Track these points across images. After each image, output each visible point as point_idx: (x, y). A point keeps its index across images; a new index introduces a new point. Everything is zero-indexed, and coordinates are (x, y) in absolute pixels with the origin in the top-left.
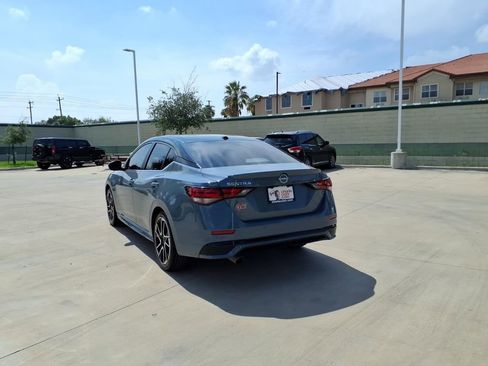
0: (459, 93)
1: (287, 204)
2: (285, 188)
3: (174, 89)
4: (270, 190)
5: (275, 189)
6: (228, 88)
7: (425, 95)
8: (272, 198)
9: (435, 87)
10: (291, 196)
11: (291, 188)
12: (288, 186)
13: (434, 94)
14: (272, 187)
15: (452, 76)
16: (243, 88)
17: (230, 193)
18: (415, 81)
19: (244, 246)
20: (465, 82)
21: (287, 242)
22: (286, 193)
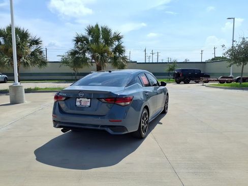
1: (85, 108)
2: (86, 100)
4: (78, 99)
5: (81, 99)
8: (78, 104)
10: (89, 104)
11: (89, 100)
12: (88, 98)
14: (79, 98)
21: (81, 128)
22: (86, 102)
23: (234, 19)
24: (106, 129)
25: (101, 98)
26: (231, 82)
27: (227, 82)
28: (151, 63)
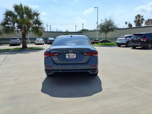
1: (73, 59)
2: (73, 54)
3: (106, 19)
4: (66, 54)
5: (69, 54)
6: (136, 17)
8: (67, 57)
10: (75, 57)
11: (75, 54)
12: (74, 53)
14: (67, 53)
16: (142, 16)
17: (52, 54)
19: (55, 71)
22: (73, 56)
23: (98, 8)
24: (88, 71)
25: (84, 53)
26: (98, 43)
27: (96, 43)
28: (49, 32)
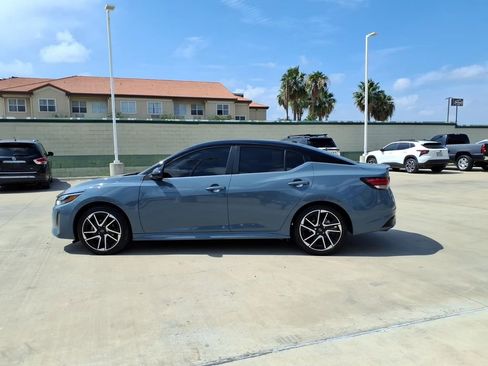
0: (75, 110)
7: (43, 109)
9: (51, 101)
13: (52, 109)
15: (68, 94)
18: (30, 93)
20: (79, 100)
